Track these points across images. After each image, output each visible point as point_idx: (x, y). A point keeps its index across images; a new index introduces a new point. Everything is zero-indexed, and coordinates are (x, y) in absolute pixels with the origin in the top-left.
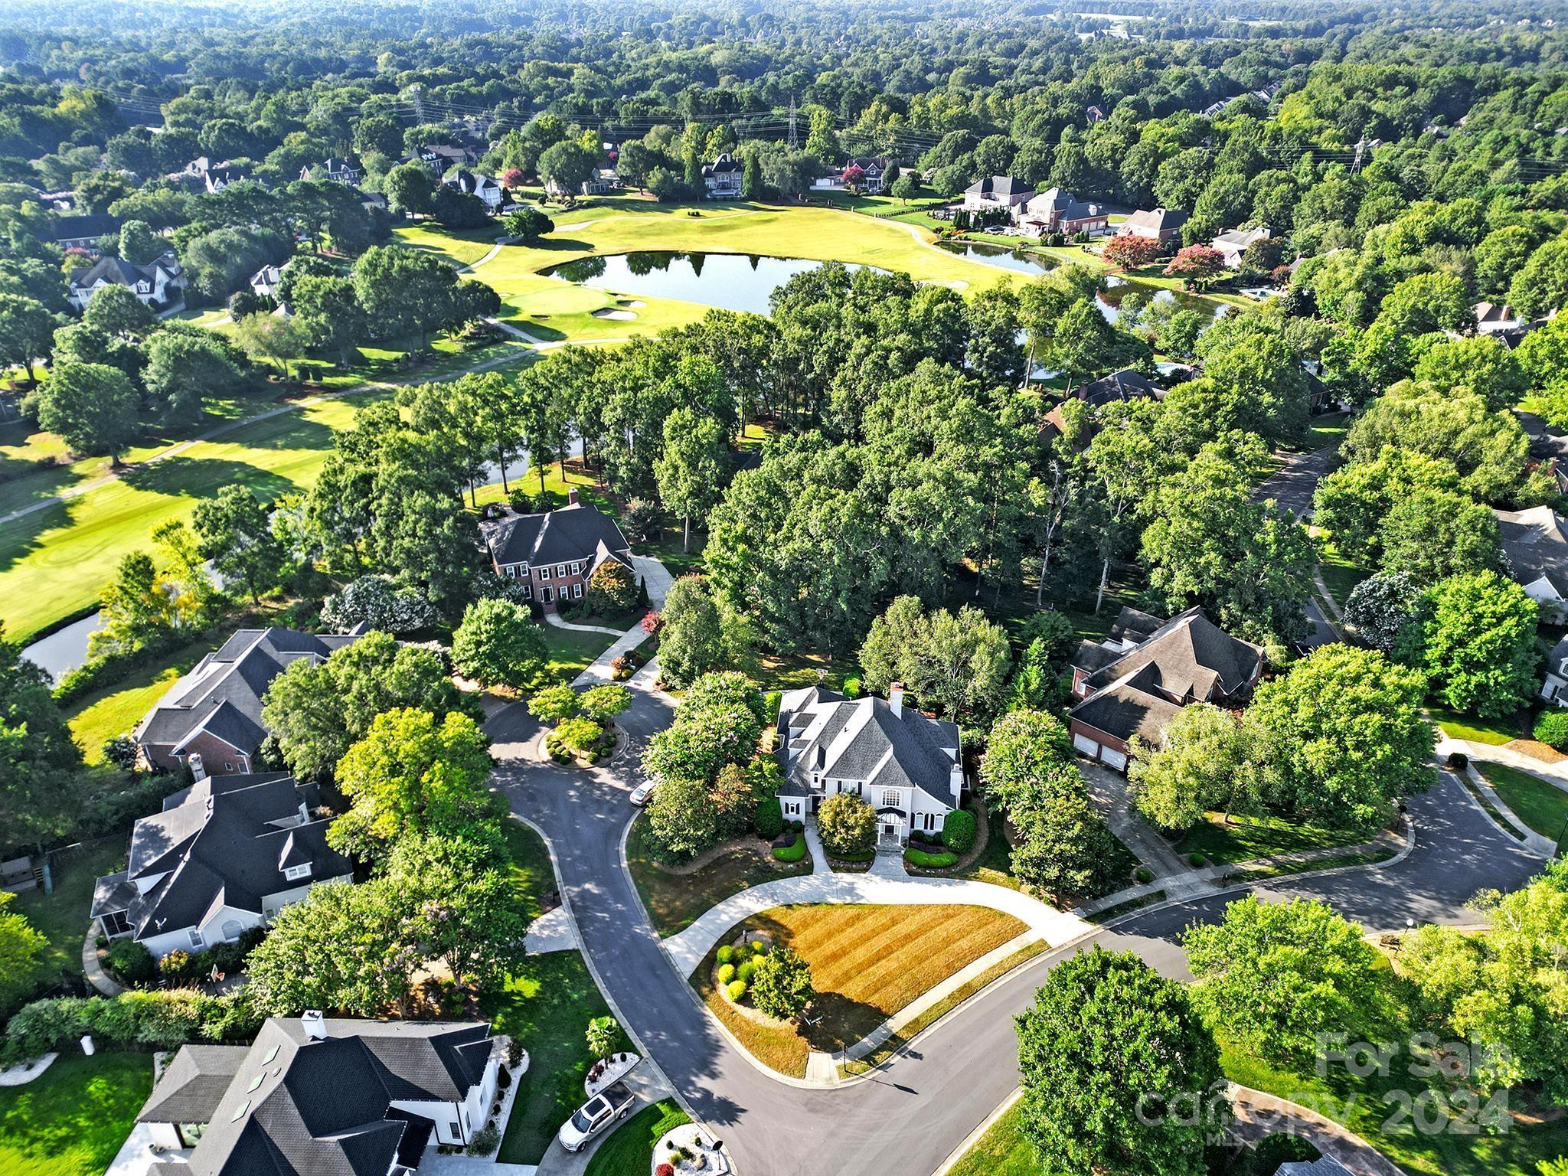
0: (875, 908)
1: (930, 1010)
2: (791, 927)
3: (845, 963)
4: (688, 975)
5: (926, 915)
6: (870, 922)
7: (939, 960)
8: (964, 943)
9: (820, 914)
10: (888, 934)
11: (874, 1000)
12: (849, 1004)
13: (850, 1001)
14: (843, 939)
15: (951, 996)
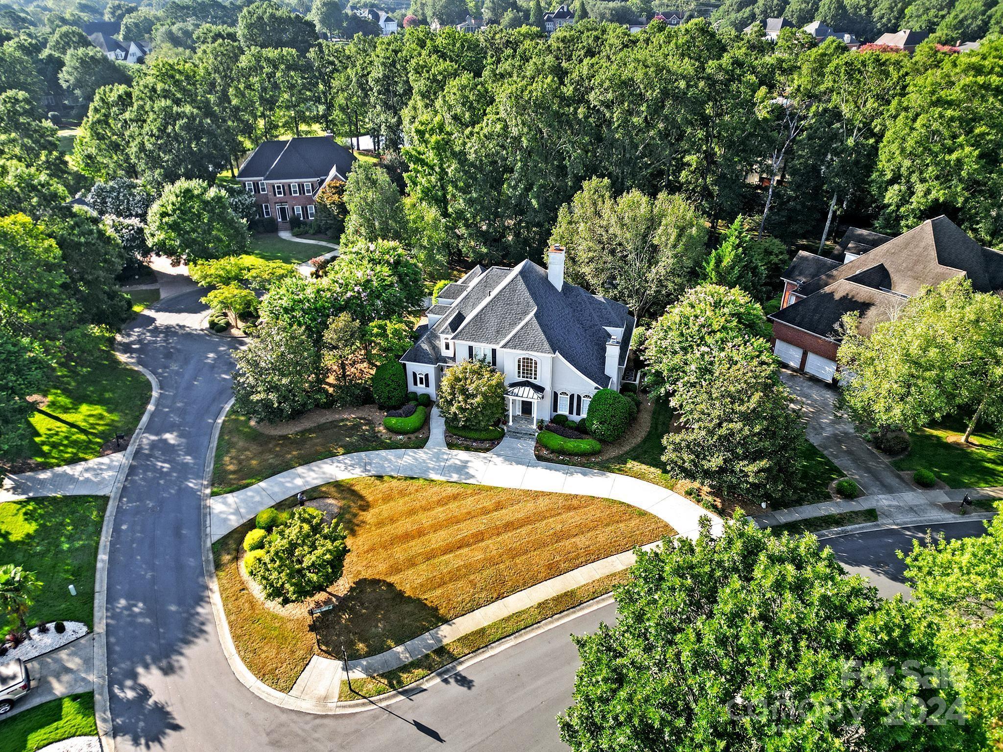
0: (481, 489)
1: (507, 619)
2: (370, 499)
3: (416, 547)
4: (215, 538)
5: (543, 504)
6: (469, 503)
7: (540, 558)
8: (581, 541)
9: (412, 489)
10: (484, 519)
11: (431, 597)
12: (399, 596)
13: (401, 594)
14: (425, 519)
15: (542, 605)
